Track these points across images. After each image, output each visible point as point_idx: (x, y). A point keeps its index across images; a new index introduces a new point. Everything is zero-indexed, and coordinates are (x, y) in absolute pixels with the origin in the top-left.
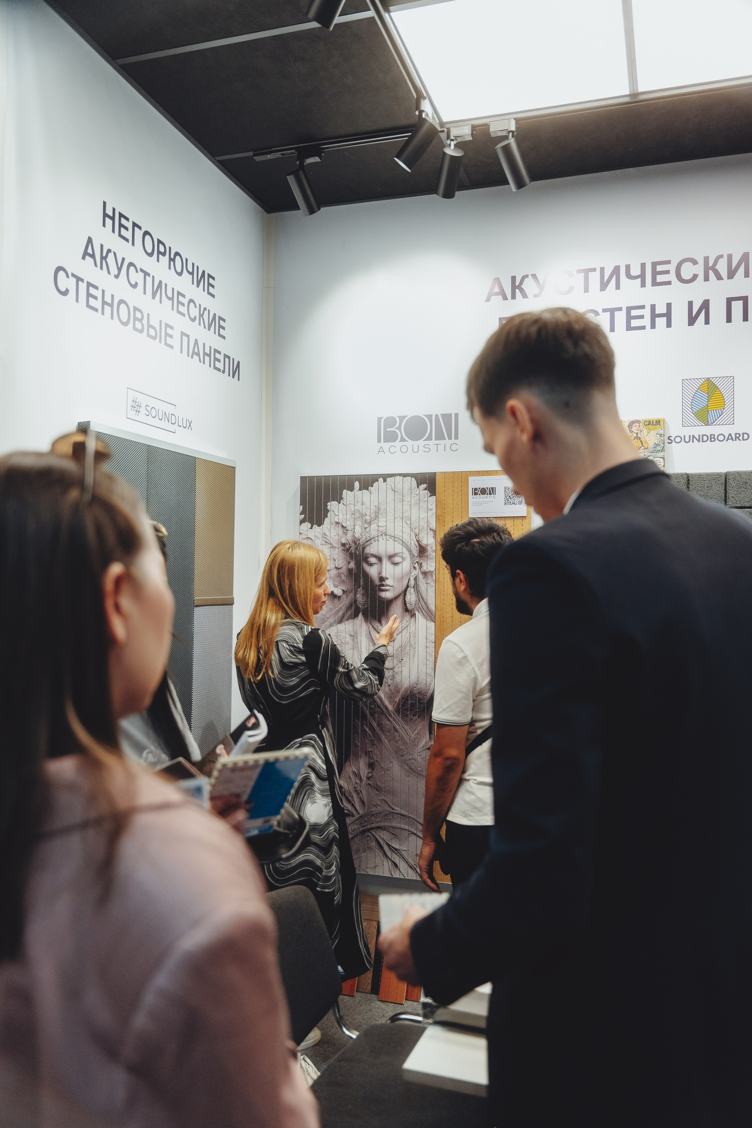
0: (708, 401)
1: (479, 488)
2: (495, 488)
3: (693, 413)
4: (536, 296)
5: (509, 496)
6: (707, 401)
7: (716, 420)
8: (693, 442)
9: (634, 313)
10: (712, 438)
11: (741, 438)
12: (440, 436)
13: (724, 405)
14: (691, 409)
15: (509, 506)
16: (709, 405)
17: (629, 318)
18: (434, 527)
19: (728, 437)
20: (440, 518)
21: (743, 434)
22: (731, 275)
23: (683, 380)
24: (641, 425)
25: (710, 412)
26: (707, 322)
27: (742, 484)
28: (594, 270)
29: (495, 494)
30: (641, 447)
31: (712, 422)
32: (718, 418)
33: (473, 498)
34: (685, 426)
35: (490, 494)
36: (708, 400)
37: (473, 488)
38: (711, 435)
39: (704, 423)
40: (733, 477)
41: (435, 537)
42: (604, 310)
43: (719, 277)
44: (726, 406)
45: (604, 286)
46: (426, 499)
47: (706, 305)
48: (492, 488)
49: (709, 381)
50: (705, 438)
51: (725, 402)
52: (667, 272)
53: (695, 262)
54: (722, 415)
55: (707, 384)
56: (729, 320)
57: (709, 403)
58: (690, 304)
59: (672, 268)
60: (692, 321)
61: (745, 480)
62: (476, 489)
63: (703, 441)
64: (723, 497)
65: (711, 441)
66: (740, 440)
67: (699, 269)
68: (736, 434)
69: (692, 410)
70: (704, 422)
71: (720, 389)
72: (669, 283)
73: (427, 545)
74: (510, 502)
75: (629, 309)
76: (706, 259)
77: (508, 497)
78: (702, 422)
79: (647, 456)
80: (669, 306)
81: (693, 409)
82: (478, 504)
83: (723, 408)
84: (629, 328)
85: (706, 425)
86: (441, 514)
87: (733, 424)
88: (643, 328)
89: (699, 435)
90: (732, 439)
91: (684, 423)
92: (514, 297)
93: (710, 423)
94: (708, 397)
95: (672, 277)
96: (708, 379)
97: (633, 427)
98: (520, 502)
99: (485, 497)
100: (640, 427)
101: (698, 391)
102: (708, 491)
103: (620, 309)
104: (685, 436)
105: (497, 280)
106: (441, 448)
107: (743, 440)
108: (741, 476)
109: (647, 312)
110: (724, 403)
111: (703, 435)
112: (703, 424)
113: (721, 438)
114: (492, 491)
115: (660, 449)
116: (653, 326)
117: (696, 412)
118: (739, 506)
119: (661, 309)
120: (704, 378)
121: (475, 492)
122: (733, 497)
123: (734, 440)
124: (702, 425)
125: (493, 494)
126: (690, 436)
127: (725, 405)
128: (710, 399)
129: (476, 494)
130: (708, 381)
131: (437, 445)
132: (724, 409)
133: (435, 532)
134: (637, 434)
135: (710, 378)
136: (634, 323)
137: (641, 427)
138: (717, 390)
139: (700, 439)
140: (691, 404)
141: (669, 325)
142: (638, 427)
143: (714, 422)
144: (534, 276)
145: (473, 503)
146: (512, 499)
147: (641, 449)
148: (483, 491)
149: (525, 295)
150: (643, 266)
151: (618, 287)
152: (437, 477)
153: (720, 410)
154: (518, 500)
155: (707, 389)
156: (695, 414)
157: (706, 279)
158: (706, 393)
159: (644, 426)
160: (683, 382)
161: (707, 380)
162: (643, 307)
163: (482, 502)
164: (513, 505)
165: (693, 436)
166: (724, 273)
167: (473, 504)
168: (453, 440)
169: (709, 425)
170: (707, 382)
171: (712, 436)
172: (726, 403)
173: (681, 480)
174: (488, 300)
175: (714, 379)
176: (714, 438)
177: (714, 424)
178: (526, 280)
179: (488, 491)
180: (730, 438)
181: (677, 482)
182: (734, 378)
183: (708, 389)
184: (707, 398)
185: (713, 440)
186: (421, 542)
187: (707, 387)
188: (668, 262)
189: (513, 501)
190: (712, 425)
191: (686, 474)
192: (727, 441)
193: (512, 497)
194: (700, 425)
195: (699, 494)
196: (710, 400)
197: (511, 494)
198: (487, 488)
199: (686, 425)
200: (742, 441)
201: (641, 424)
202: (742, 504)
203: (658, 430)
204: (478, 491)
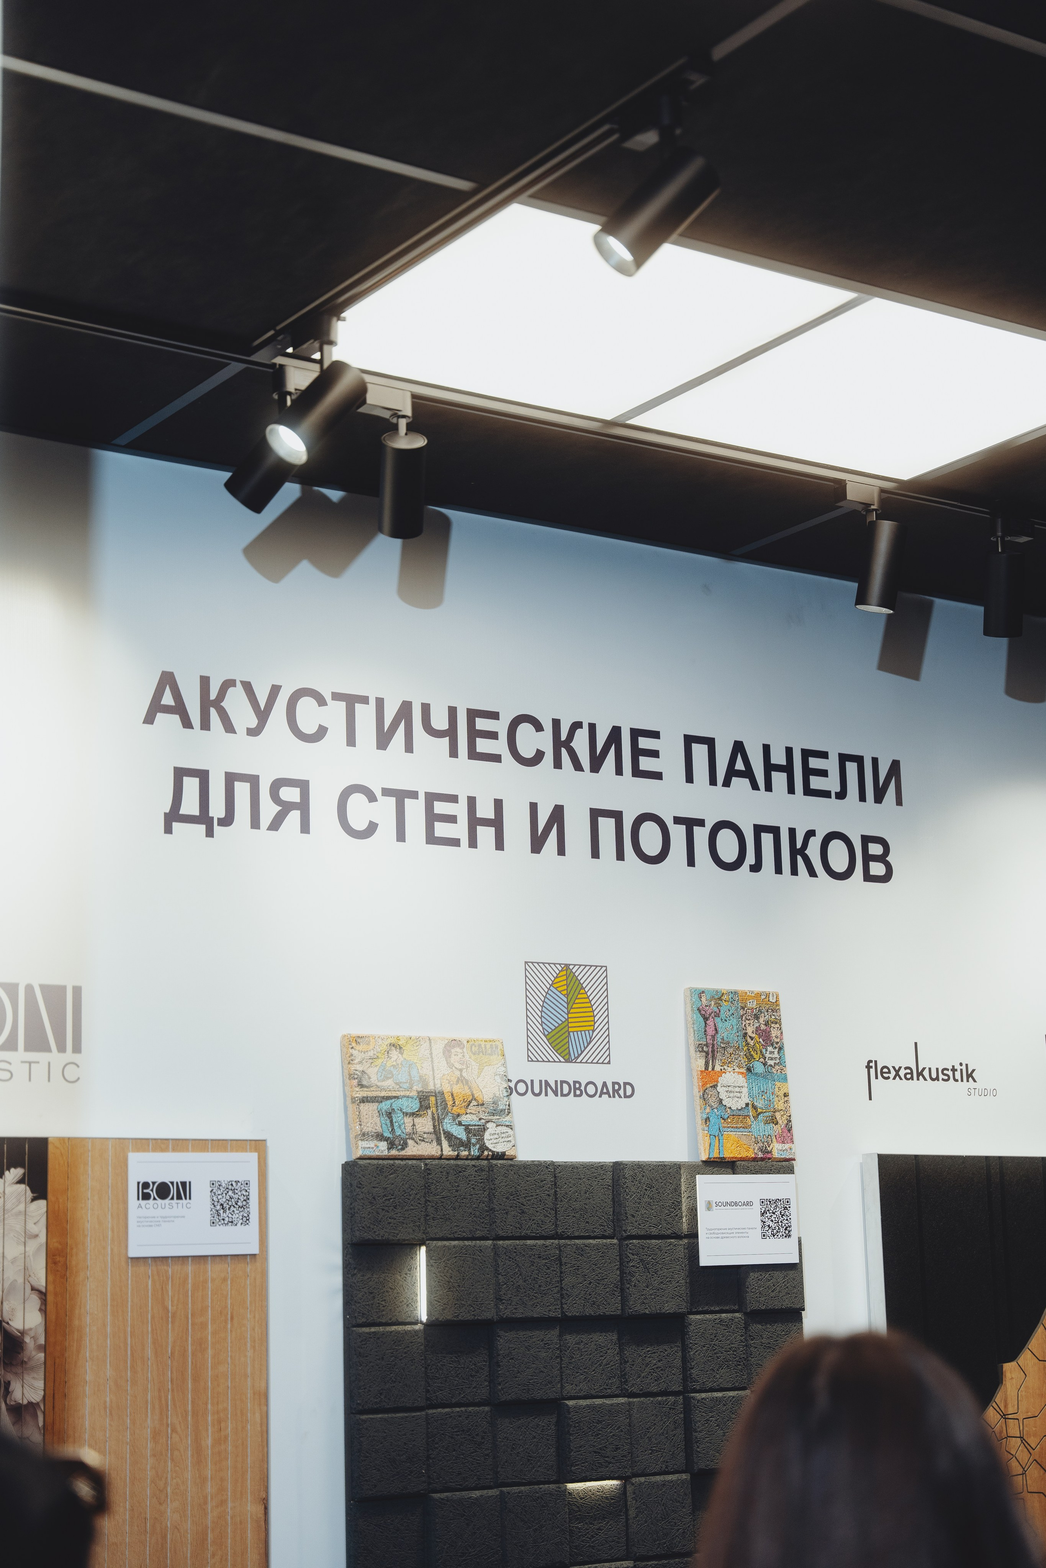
0: (569, 1013)
1: (154, 1183)
2: (190, 1183)
3: (544, 1035)
4: (252, 732)
5: (222, 1205)
6: (566, 1011)
7: (582, 1052)
8: (546, 1095)
9: (440, 808)
10: (577, 1089)
11: (621, 1092)
12: (36, 1043)
13: (592, 1023)
14: (542, 1025)
15: (220, 1229)
16: (570, 1020)
17: (432, 818)
18: (41, 1283)
19: (602, 1089)
20: (58, 1259)
21: (625, 1084)
22: (596, 764)
23: (526, 963)
24: (466, 1054)
25: (571, 1034)
26: (561, 851)
27: (646, 1190)
28: (365, 700)
29: (190, 1198)
30: (472, 1100)
31: (576, 1055)
32: (585, 1048)
33: (140, 1206)
34: (532, 1061)
35: (179, 1197)
36: (567, 1009)
37: (138, 1183)
38: (575, 1082)
39: (563, 1057)
40: (631, 1173)
41: (43, 1310)
42: (386, 792)
43: (578, 767)
44: (596, 1025)
45: (383, 740)
46: (22, 1207)
47: (558, 814)
48: (184, 1184)
49: (569, 971)
50: (566, 1089)
51: (594, 1017)
52: (493, 735)
53: (539, 727)
54: (590, 1042)
55: (565, 977)
56: (595, 854)
57: (570, 1015)
58: (534, 807)
59: (501, 727)
60: (537, 845)
61: (650, 1181)
62: (146, 1185)
63: (563, 1095)
64: (610, 1215)
65: (575, 1095)
66: (620, 1097)
67: (545, 741)
68: (614, 1084)
69: (543, 1028)
70: (563, 1055)
71: (586, 989)
72: (497, 758)
73: (23, 1333)
74: (223, 1220)
75: (431, 798)
76: (556, 723)
77: (218, 1207)
78: (560, 1055)
79: (483, 1121)
80: (498, 804)
81: (544, 1026)
82: (151, 1224)
83: (592, 1028)
84: (432, 839)
85: (567, 1061)
86: (60, 1247)
87: (609, 1063)
88: (455, 842)
89: (556, 1081)
90: (608, 1093)
91: (530, 1054)
92: (205, 725)
93: (573, 1058)
94: (568, 1004)
95: (500, 746)
96: (567, 966)
97: (453, 1056)
98: (245, 1219)
99: (167, 1206)
100: (463, 1056)
101: (552, 988)
102: (587, 1201)
103: (414, 795)
104: (532, 1081)
105: (168, 680)
106: (39, 1071)
107: (626, 1096)
108: (644, 1172)
109: (460, 810)
110: (592, 1019)
111: (562, 1082)
112: (562, 1060)
113: (591, 1089)
114: (183, 1190)
115: (504, 1108)
116: (473, 843)
117: (549, 1033)
118: (643, 1233)
119: (486, 811)
120: (560, 964)
121: (144, 1192)
122: (633, 1216)
123: (612, 1096)
124: (560, 1062)
125: (186, 1198)
126: (541, 1081)
127: (595, 1023)
128: (572, 1008)
129: (146, 1197)
130: (566, 970)
131: (30, 1063)
132: (593, 1031)
133: (43, 1295)
134: (461, 1070)
135: (570, 965)
136: (442, 830)
137: (467, 1056)
138: (582, 991)
139: (558, 1089)
140: (541, 1016)
141: (500, 845)
142: (460, 1056)
143: (579, 1056)
144: (248, 687)
145: (139, 1220)
146: (228, 1212)
147: (472, 1104)
148: (163, 1191)
149: (229, 727)
150: (452, 712)
151: (409, 747)
152: (51, 1148)
153: (587, 1032)
154: (241, 1214)
155: (565, 987)
156: (548, 1037)
157: (558, 764)
158: (564, 995)
159: (472, 1055)
160: (527, 967)
161: (565, 968)
162: (453, 799)
163: (162, 1217)
164: (230, 1228)
165: (546, 1082)
166: (585, 759)
167: (139, 1224)
168: (69, 1055)
169: (571, 1062)
170: (564, 973)
171: (577, 1085)
172: (596, 1019)
173: (546, 1176)
174: (149, 719)
175: (577, 967)
176: (579, 1089)
177: (579, 1060)
178: (231, 690)
179: (173, 1191)
180: (605, 1090)
181: (539, 1181)
182: (606, 970)
183: (567, 987)
184: (566, 1005)
185: (578, 1092)
186: (8, 1323)
187: (565, 982)
188: (494, 716)
189: (230, 1216)
190: (575, 1062)
191: (552, 1163)
192: (600, 1096)
193: (228, 1206)
194: (557, 1060)
195: (573, 1207)
196: (572, 1011)
197: (224, 1200)
198: (172, 1183)
199: (534, 1059)
200: (623, 1099)
201: (465, 1050)
202: (648, 1230)
203: (497, 1066)
204: (152, 1190)
